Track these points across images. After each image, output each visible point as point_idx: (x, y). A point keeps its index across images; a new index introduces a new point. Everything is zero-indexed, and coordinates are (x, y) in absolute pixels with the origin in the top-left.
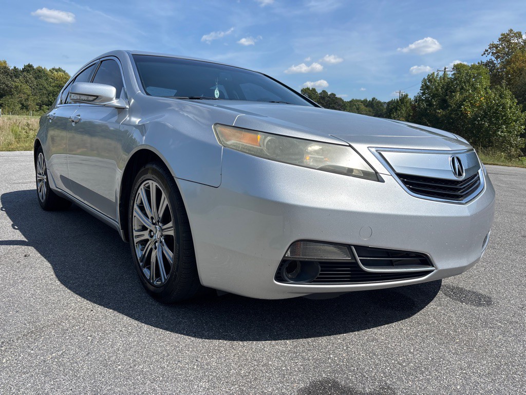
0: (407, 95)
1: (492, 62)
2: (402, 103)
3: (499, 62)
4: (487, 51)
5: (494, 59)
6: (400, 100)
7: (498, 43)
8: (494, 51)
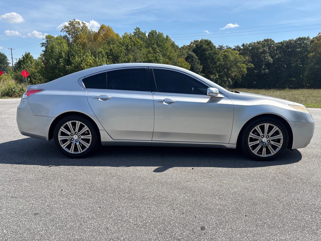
0: (29, 53)
1: (66, 36)
2: (27, 58)
3: (71, 37)
4: (63, 29)
5: (67, 35)
6: (25, 56)
7: (68, 26)
8: (67, 30)
